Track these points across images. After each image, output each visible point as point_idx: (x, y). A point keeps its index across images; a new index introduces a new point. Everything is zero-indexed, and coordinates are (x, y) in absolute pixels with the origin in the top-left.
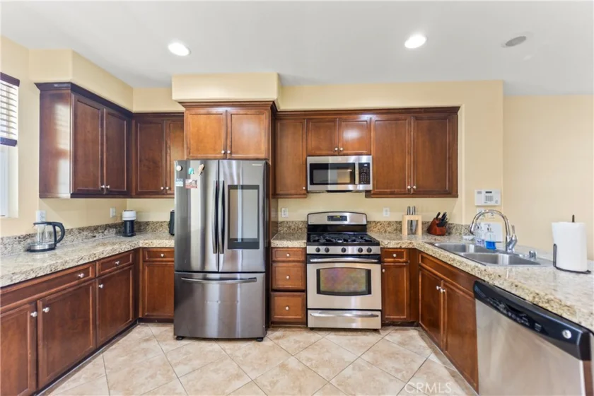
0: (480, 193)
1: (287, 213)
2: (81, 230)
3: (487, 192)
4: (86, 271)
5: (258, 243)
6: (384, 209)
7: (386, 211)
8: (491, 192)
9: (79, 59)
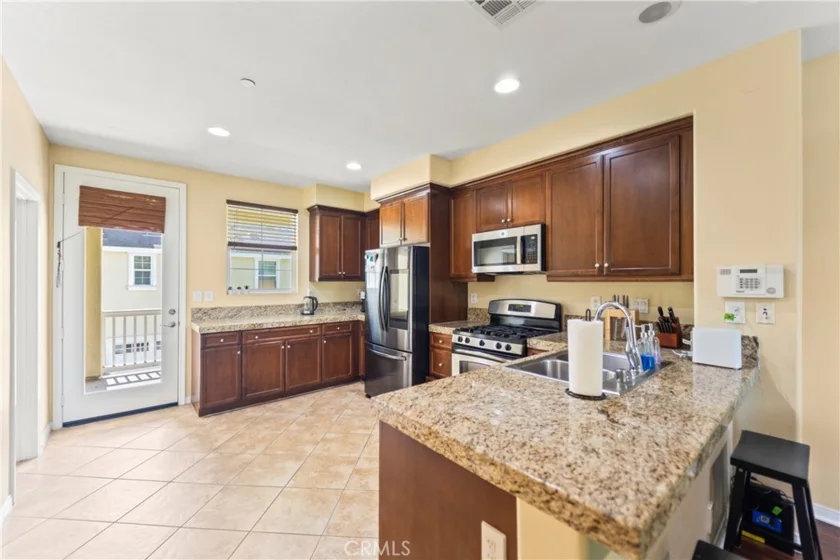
0: (726, 272)
1: (476, 299)
2: (335, 304)
3: (742, 271)
4: (315, 329)
5: (406, 321)
6: (593, 299)
7: (596, 301)
8: (755, 271)
9: (322, 187)
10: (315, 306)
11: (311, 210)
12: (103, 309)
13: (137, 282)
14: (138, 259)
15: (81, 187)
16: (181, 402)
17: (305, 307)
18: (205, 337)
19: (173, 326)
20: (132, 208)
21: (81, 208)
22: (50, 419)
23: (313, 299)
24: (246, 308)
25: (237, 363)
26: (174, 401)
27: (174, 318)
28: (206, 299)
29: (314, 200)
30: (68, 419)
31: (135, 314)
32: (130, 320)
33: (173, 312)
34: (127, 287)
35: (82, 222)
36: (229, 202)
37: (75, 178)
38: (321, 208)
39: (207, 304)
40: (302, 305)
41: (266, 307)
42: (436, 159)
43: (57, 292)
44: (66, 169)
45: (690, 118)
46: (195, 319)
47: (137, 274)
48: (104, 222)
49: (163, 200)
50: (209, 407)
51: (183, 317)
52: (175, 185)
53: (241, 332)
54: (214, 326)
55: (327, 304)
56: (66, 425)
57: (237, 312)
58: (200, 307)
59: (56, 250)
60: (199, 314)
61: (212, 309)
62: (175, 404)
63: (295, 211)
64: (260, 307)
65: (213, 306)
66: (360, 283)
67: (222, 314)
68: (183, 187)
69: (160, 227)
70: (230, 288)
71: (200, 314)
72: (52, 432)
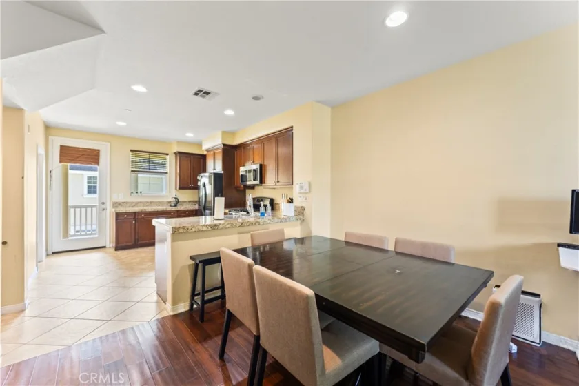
2: (190, 202)
9: (180, 143)
10: (177, 202)
11: (175, 153)
12: (70, 204)
13: (89, 192)
14: (89, 178)
15: (61, 147)
16: (108, 246)
17: (172, 203)
18: (118, 215)
19: (103, 210)
20: (84, 154)
21: (61, 156)
22: (47, 250)
23: (176, 198)
24: (140, 202)
25: (133, 227)
26: (104, 245)
27: (104, 206)
28: (120, 198)
29: (176, 149)
30: (54, 251)
31: (86, 207)
32: (83, 210)
33: (103, 203)
34: (82, 195)
35: (61, 162)
36: (131, 150)
37: (57, 142)
38: (180, 153)
39: (121, 200)
40: (170, 202)
41: (151, 202)
42: (224, 133)
44: (54, 138)
45: (292, 127)
46: (114, 207)
47: (89, 187)
48: (70, 161)
49: (99, 150)
50: (119, 247)
51: (108, 206)
52: (104, 143)
53: (135, 213)
54: (122, 210)
55: (185, 202)
56: (54, 253)
57: (137, 204)
58: (117, 201)
59: (49, 174)
60: (116, 204)
62: (105, 247)
63: (167, 154)
65: (123, 201)
66: (196, 191)
67: (128, 205)
68: (109, 144)
69: (98, 163)
70: (132, 193)
72: (47, 255)
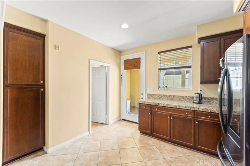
4: (190, 113)
10: (201, 99)
15: (124, 61)
17: (195, 99)
19: (142, 98)
20: (133, 63)
21: (124, 66)
22: (120, 117)
23: (200, 94)
24: (165, 95)
25: (150, 118)
27: (142, 96)
28: (151, 91)
30: (123, 118)
33: (142, 94)
35: (125, 69)
36: (159, 53)
39: (152, 93)
40: (192, 98)
41: (174, 96)
43: (121, 87)
46: (148, 98)
48: (128, 68)
51: (145, 96)
52: (142, 52)
56: (123, 120)
58: (149, 93)
59: (121, 77)
61: (153, 94)
63: (191, 47)
64: (171, 96)
67: (156, 97)
68: (145, 53)
70: (160, 87)
71: (149, 96)
72: (120, 120)
